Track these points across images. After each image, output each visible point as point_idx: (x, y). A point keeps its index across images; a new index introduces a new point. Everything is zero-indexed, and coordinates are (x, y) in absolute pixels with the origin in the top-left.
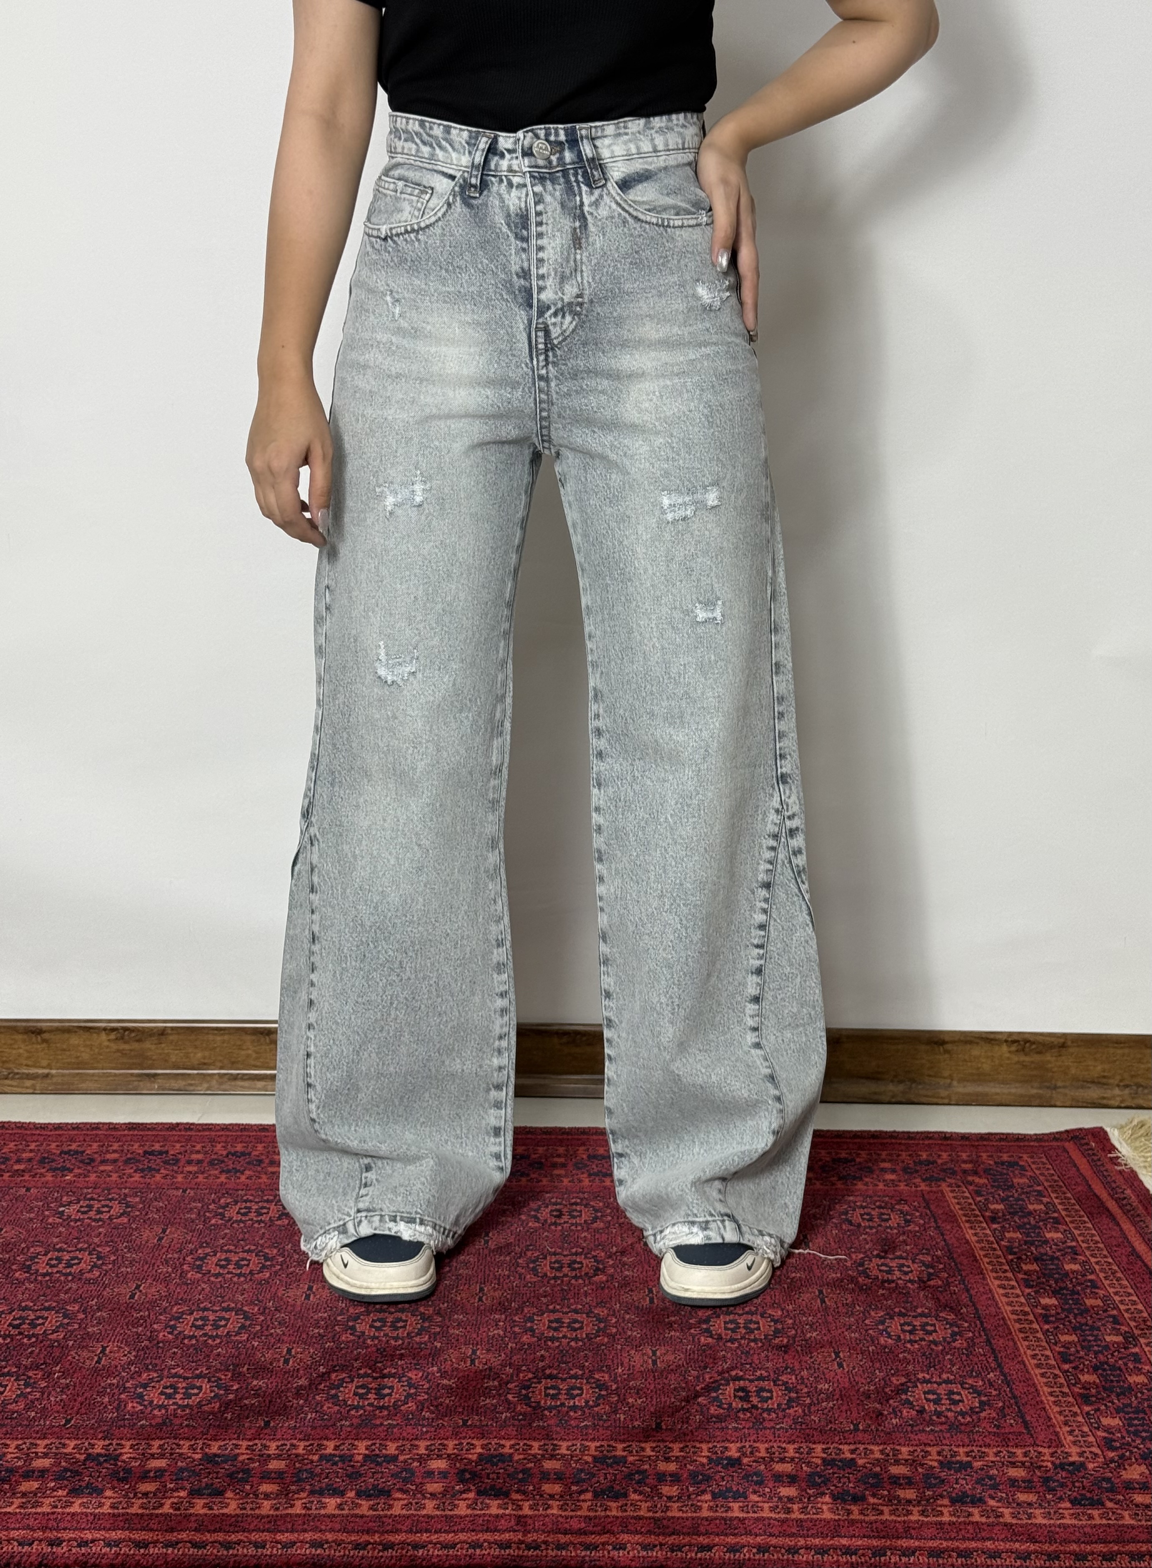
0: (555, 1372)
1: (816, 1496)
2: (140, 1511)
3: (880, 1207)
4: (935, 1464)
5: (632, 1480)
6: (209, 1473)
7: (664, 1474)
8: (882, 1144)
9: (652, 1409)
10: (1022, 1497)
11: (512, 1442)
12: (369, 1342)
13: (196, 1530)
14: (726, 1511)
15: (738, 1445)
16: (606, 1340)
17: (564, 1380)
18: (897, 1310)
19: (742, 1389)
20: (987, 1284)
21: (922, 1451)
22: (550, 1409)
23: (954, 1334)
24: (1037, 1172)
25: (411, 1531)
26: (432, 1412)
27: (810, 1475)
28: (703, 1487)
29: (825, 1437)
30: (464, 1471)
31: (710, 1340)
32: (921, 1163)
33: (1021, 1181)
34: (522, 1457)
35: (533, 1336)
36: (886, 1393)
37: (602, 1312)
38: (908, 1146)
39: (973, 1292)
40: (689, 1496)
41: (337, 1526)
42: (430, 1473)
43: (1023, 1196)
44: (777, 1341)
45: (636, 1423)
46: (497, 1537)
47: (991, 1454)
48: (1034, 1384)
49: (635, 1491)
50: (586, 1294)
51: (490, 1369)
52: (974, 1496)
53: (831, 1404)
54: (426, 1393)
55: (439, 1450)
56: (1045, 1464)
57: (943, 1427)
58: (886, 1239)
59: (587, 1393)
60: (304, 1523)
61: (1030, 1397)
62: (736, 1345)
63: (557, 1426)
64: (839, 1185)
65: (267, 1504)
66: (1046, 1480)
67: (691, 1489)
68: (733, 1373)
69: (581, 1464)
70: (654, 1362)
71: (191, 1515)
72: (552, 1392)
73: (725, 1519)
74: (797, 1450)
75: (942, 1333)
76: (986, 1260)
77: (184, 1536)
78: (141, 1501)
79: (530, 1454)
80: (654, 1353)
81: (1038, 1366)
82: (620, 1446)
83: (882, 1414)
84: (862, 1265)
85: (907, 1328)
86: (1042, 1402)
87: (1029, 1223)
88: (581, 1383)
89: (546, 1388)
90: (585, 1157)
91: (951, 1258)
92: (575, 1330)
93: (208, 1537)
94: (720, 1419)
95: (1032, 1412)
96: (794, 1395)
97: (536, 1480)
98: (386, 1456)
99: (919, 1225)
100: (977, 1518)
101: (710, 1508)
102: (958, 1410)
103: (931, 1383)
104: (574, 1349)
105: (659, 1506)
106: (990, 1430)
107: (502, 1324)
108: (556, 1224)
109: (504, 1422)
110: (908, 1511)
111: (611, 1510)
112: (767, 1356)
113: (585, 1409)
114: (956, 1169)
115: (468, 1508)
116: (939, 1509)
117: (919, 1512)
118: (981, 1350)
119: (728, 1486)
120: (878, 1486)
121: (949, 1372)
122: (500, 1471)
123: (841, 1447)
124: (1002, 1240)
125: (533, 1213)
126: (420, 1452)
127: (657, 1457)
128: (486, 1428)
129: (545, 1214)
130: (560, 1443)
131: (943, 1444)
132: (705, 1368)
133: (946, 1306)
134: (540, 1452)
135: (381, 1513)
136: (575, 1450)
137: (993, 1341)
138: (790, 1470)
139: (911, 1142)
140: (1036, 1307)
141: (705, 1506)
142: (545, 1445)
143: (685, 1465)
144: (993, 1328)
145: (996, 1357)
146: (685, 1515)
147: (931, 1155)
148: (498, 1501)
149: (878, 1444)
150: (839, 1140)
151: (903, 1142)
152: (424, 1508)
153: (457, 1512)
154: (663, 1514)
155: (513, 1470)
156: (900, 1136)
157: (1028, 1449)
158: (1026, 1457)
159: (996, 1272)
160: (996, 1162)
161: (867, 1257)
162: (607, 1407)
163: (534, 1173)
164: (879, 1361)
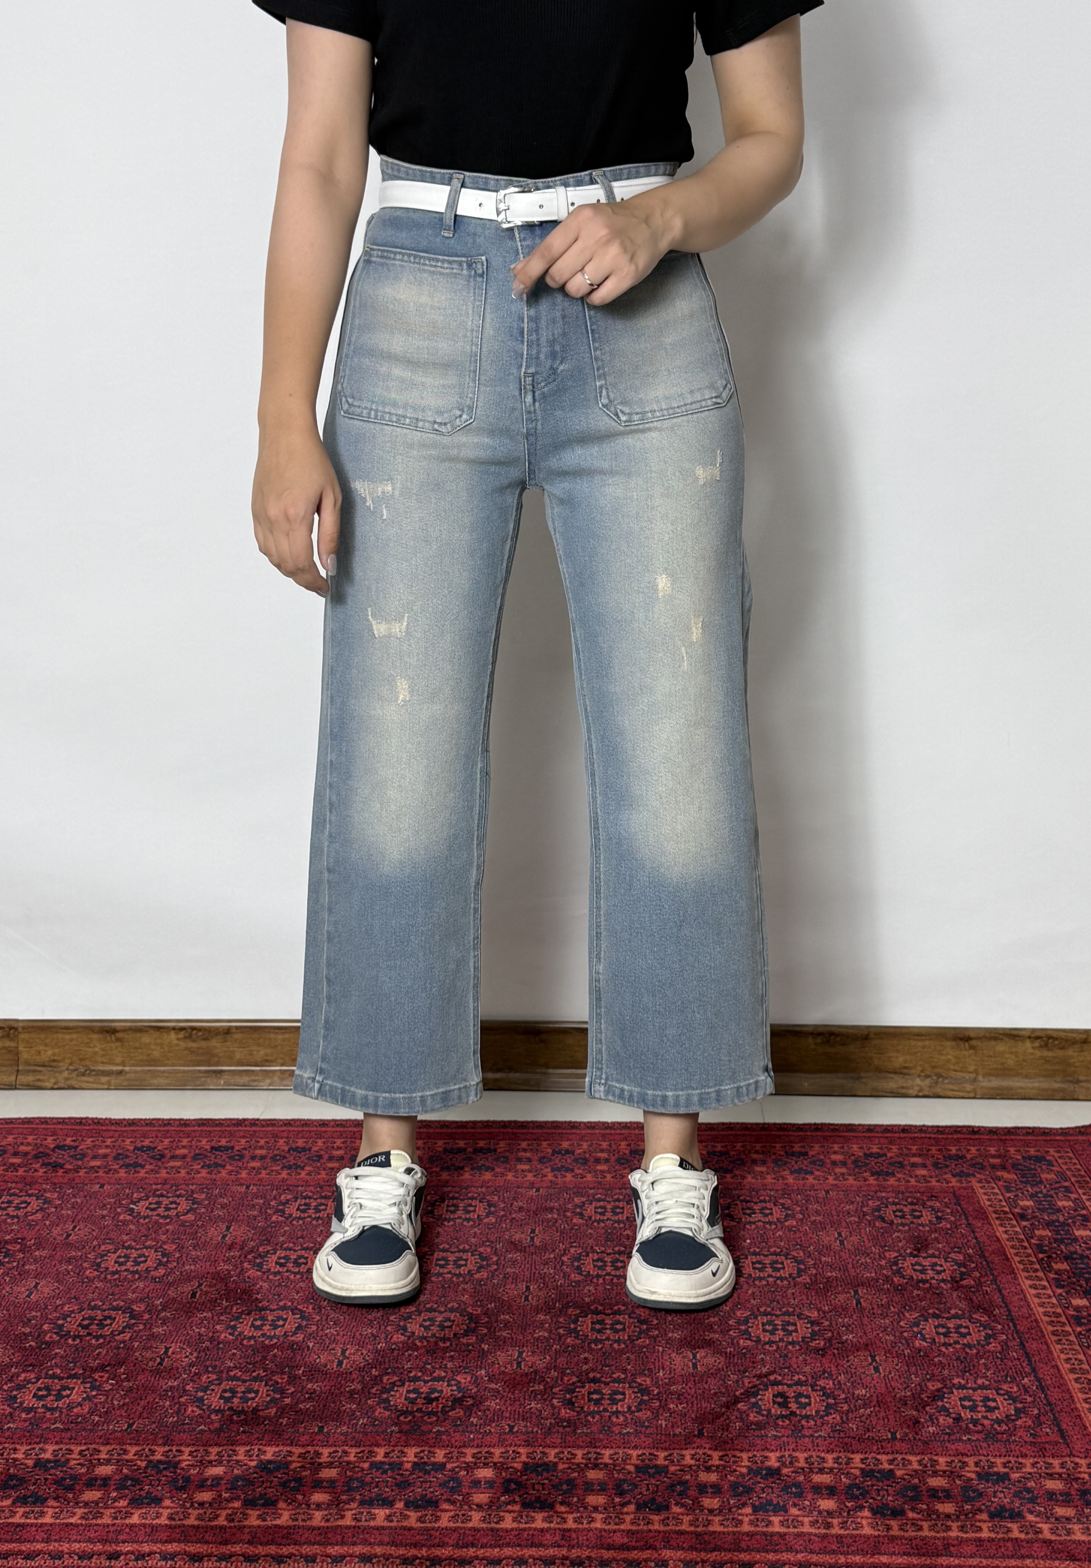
0: (599, 1375)
1: (855, 1510)
2: (196, 1523)
3: (912, 1204)
4: (973, 1476)
5: (673, 1491)
6: (263, 1482)
7: (705, 1485)
8: (911, 1138)
9: (693, 1416)
10: (1060, 1511)
12: (419, 1344)
13: (249, 1542)
14: (767, 1526)
15: (778, 1454)
16: (647, 1342)
17: (607, 1384)
18: (931, 1311)
19: (781, 1395)
20: (1019, 1285)
21: (960, 1461)
22: (593, 1415)
23: (988, 1337)
24: (1065, 1167)
25: (457, 1546)
26: (479, 1419)
27: (850, 1487)
28: (744, 1499)
29: (863, 1446)
30: (509, 1481)
31: (749, 1342)
32: (950, 1157)
33: (1049, 1176)
34: (566, 1466)
35: (576, 1337)
36: (922, 1399)
38: (937, 1140)
39: (1005, 1292)
40: (730, 1510)
41: (386, 1539)
42: (476, 1483)
43: (1052, 1192)
44: (813, 1344)
45: (677, 1431)
46: (542, 1552)
47: (1028, 1464)
48: (1068, 1390)
49: (677, 1504)
51: (536, 1372)
52: (1012, 1510)
53: (868, 1411)
54: (475, 1398)
55: (486, 1458)
56: (1082, 1476)
57: (981, 1436)
58: (919, 1237)
59: (630, 1397)
60: (354, 1536)
61: (1065, 1403)
62: (775, 1348)
63: (601, 1432)
64: (872, 1181)
65: (318, 1515)
66: (1083, 1493)
67: (732, 1502)
69: (623, 1474)
70: (695, 1366)
71: (244, 1527)
72: (595, 1396)
73: (764, 1534)
74: (836, 1460)
75: (976, 1335)
76: (1017, 1259)
77: (237, 1548)
78: (197, 1512)
79: (573, 1464)
80: (695, 1357)
81: (1072, 1371)
82: (662, 1454)
83: (919, 1422)
84: (896, 1264)
85: (941, 1330)
86: (1076, 1409)
87: (1059, 1222)
88: (624, 1388)
89: (590, 1393)
90: (627, 1152)
91: (982, 1256)
92: (618, 1331)
93: (261, 1550)
94: (760, 1426)
95: (1067, 1420)
96: (832, 1401)
97: (580, 1492)
98: (435, 1464)
99: (951, 1223)
100: (1016, 1534)
101: (751, 1523)
102: (994, 1417)
103: (967, 1389)
104: (617, 1351)
105: (700, 1519)
106: (1027, 1439)
107: (547, 1325)
108: (599, 1222)
109: (549, 1429)
110: (947, 1526)
111: (653, 1524)
112: (805, 1360)
113: (627, 1415)
114: (986, 1164)
115: (514, 1521)
116: (978, 1524)
117: (958, 1527)
118: (1014, 1354)
119: (768, 1498)
120: (916, 1498)
121: (984, 1377)
122: (546, 1481)
123: (879, 1457)
124: (1032, 1238)
125: (578, 1210)
126: (467, 1460)
127: (698, 1466)
128: (532, 1435)
129: (590, 1210)
130: (603, 1452)
131: (980, 1455)
132: (744, 1372)
133: (978, 1307)
134: (584, 1461)
135: (429, 1525)
136: (617, 1459)
137: (1027, 1345)
138: (828, 1481)
139: (940, 1136)
140: (1068, 1308)
141: (746, 1519)
142: (589, 1453)
143: (726, 1475)
144: (1026, 1330)
145: (1030, 1361)
146: (726, 1530)
147: (960, 1150)
148: (543, 1514)
149: (915, 1454)
150: (870, 1135)
151: (933, 1136)
152: (470, 1520)
153: (503, 1525)
154: (704, 1529)
155: (557, 1481)
156: (930, 1130)
157: (1064, 1459)
158: (1063, 1468)
159: (1028, 1272)
160: (1023, 1157)
161: (901, 1255)
162: (649, 1413)
163: (579, 1168)
164: (915, 1365)
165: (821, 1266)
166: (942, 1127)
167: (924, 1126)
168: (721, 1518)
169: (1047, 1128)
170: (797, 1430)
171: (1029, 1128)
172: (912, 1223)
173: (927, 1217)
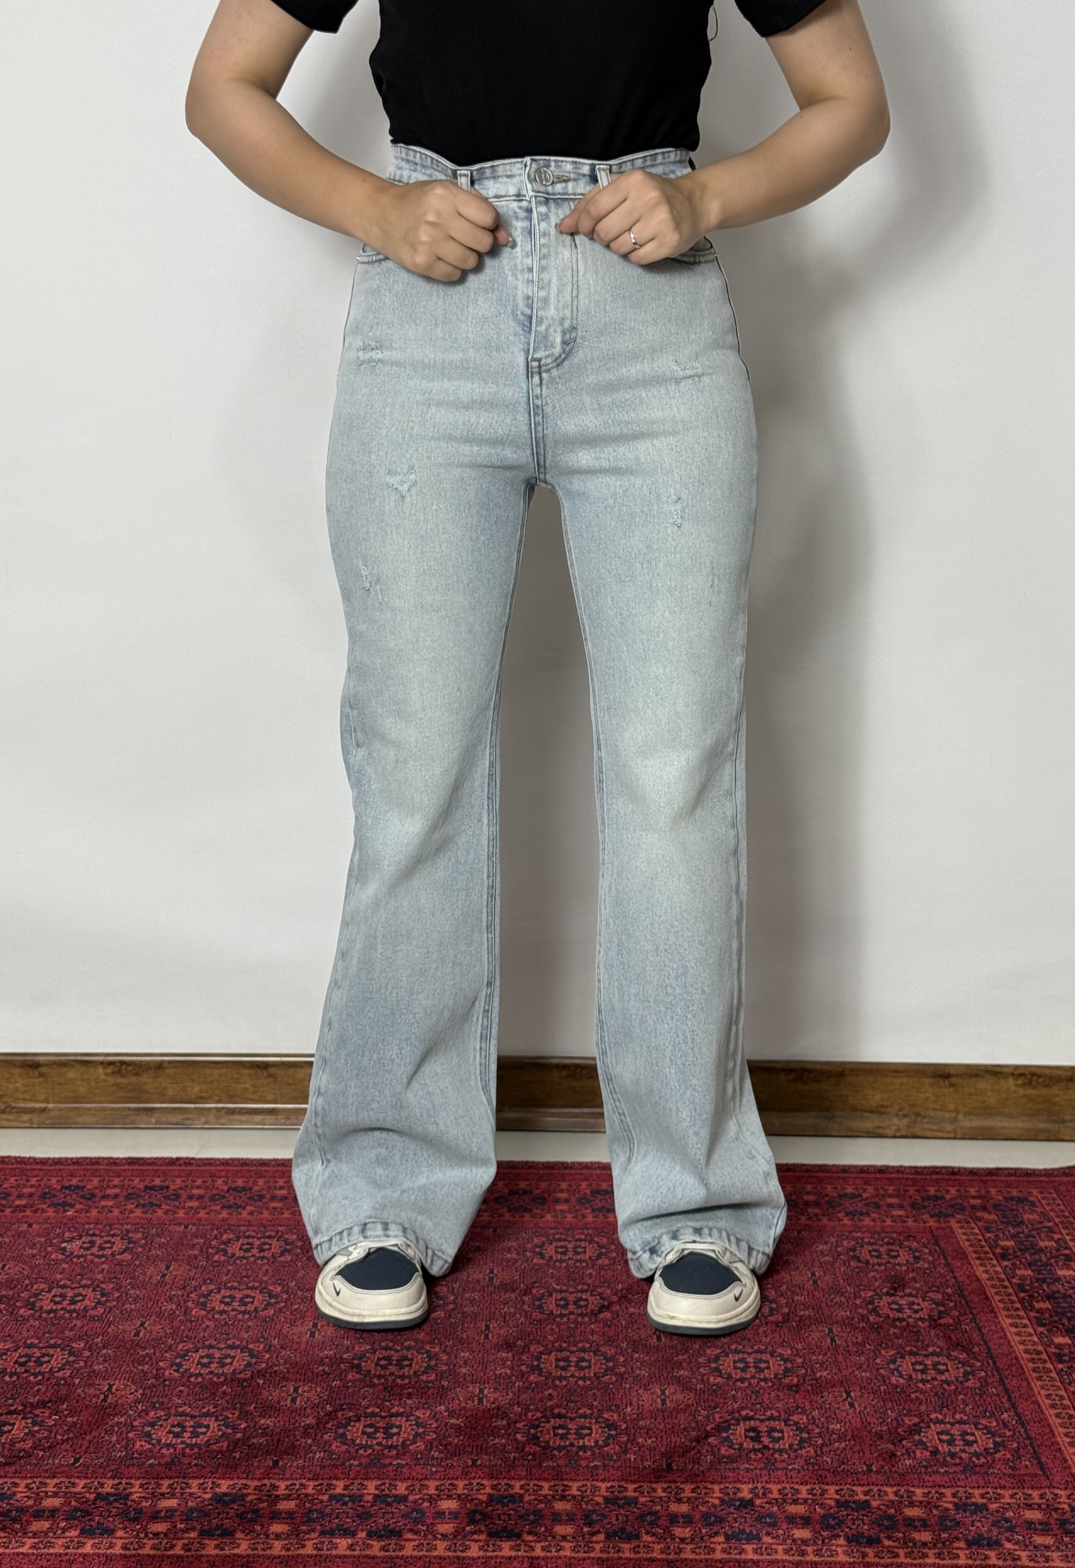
0: (564, 1411)
1: (830, 1538)
2: (152, 1552)
3: (888, 1244)
4: (951, 1506)
5: (643, 1521)
6: (219, 1513)
7: (676, 1516)
8: (888, 1179)
9: (663, 1450)
10: (1039, 1540)
11: (522, 1483)
12: (376, 1381)
14: (740, 1553)
15: (751, 1486)
16: (614, 1378)
17: (572, 1419)
18: (908, 1349)
19: (753, 1429)
20: (999, 1323)
21: (937, 1492)
22: (560, 1448)
23: (966, 1374)
24: (1048, 1208)
26: (441, 1452)
27: (825, 1517)
28: (716, 1529)
29: (838, 1478)
30: (475, 1512)
31: (719, 1380)
32: (929, 1198)
33: (1032, 1217)
34: (533, 1497)
35: (540, 1375)
36: (898, 1434)
37: (610, 1352)
38: (915, 1182)
39: (984, 1331)
40: (702, 1538)
42: (441, 1514)
43: (1034, 1233)
44: (787, 1381)
45: (647, 1464)
47: (1007, 1495)
48: (1049, 1425)
49: (647, 1533)
50: (593, 1332)
51: (498, 1408)
52: (990, 1539)
53: (843, 1445)
54: (435, 1432)
55: (449, 1490)
56: (1061, 1506)
57: (958, 1469)
58: (895, 1276)
59: (597, 1433)
60: (315, 1564)
61: (1045, 1437)
62: (746, 1384)
63: (567, 1466)
64: (846, 1221)
65: (278, 1544)
66: (1063, 1523)
67: (704, 1531)
68: (744, 1413)
69: (592, 1505)
70: (664, 1402)
71: (202, 1556)
73: (738, 1561)
74: (810, 1492)
75: (954, 1372)
76: (997, 1298)
78: (152, 1541)
79: (540, 1496)
80: (663, 1392)
81: (1053, 1406)
82: (631, 1487)
83: (895, 1455)
84: (872, 1303)
85: (918, 1367)
86: (1057, 1443)
87: (1041, 1261)
88: (590, 1423)
89: (555, 1428)
90: (588, 1192)
91: (961, 1295)
92: (583, 1369)
94: (731, 1459)
95: (1047, 1453)
96: (805, 1435)
97: (548, 1522)
98: (396, 1496)
99: (929, 1262)
100: (994, 1561)
101: (724, 1551)
102: (973, 1451)
103: (944, 1423)
104: (582, 1388)
105: (672, 1547)
106: (1005, 1471)
107: (509, 1363)
108: (561, 1261)
109: (514, 1462)
110: (923, 1553)
111: (623, 1552)
112: (778, 1396)
113: (597, 1451)
114: (965, 1204)
115: (480, 1550)
116: (955, 1551)
117: (935, 1554)
118: (994, 1390)
119: (741, 1527)
120: (893, 1528)
121: (961, 1413)
122: (511, 1512)
123: (854, 1488)
124: (1013, 1277)
125: (538, 1250)
126: (430, 1492)
127: (669, 1498)
128: (495, 1468)
129: (550, 1251)
130: (570, 1484)
131: (957, 1486)
132: (715, 1408)
133: (957, 1345)
134: (551, 1493)
135: (393, 1554)
136: (586, 1491)
137: (1006, 1382)
138: (803, 1511)
139: (919, 1177)
140: (1049, 1346)
141: (719, 1547)
142: (555, 1485)
143: (697, 1506)
144: (1006, 1367)
145: (1009, 1397)
146: (698, 1557)
147: (939, 1190)
148: (510, 1543)
149: (891, 1486)
150: (845, 1175)
151: (910, 1177)
152: (435, 1549)
153: (469, 1554)
154: (676, 1556)
155: (524, 1511)
156: (907, 1171)
157: (1043, 1491)
158: (1042, 1499)
159: (1008, 1310)
160: (1005, 1199)
161: (877, 1294)
162: (617, 1447)
163: (537, 1209)
164: (891, 1400)
165: (793, 1305)
166: (920, 1168)
167: (901, 1167)
168: (693, 1546)
169: (1030, 1170)
170: (770, 1463)
171: (1011, 1169)
172: (889, 1262)
173: (904, 1257)
